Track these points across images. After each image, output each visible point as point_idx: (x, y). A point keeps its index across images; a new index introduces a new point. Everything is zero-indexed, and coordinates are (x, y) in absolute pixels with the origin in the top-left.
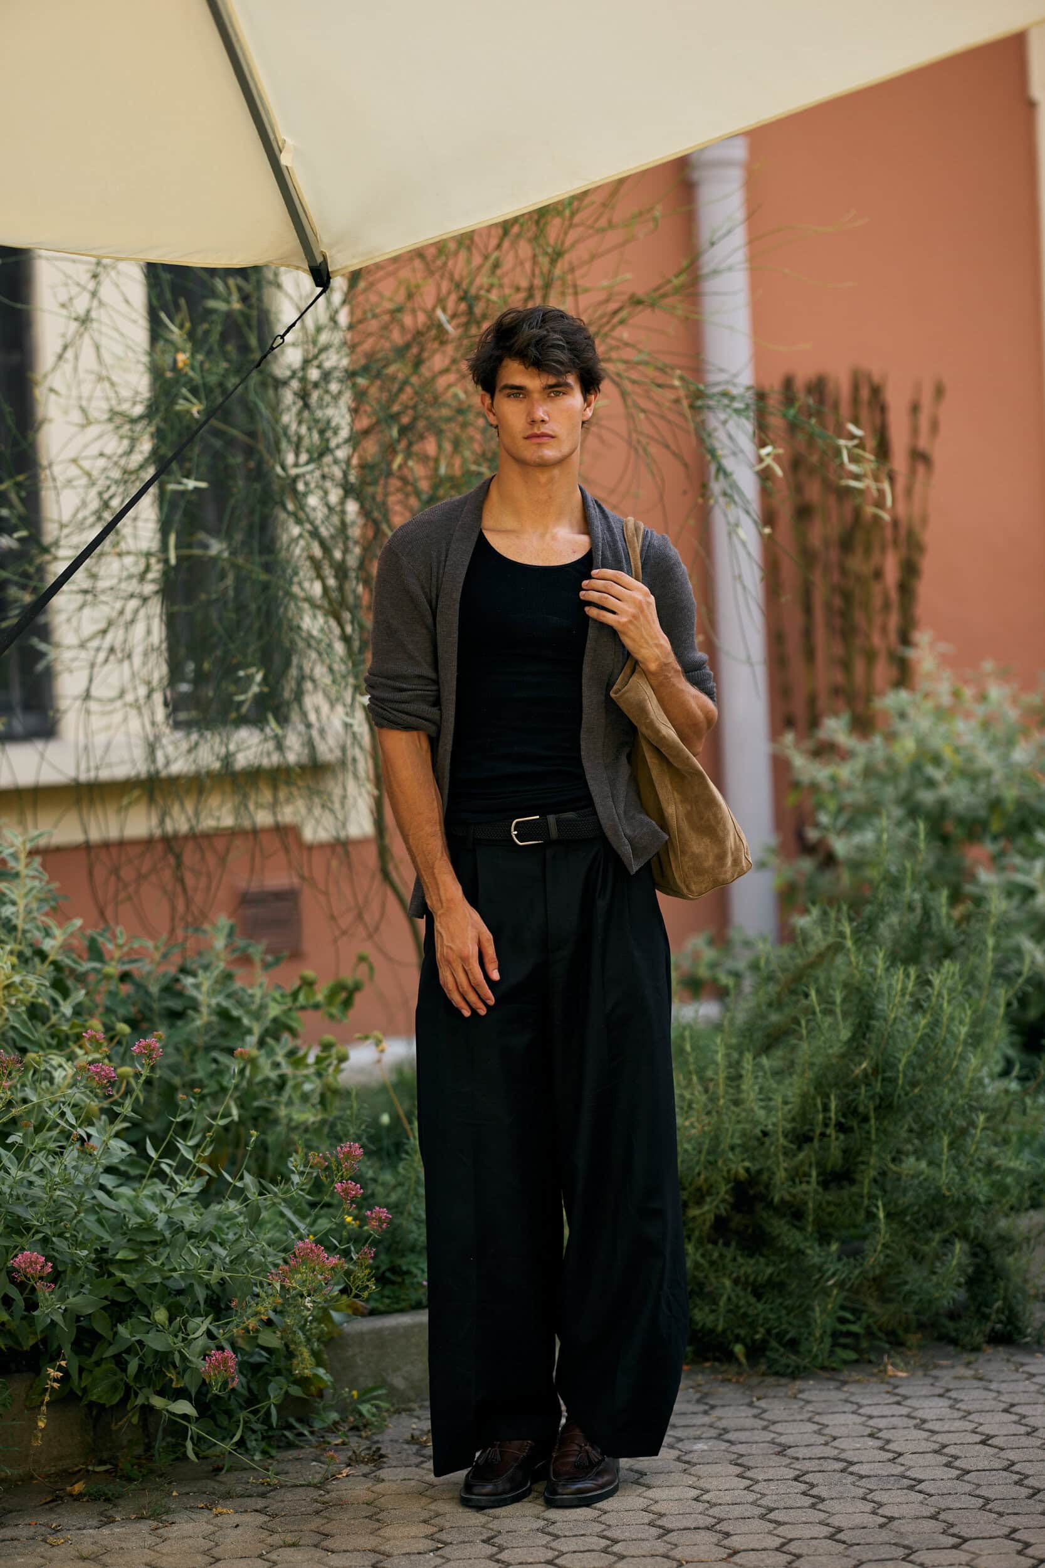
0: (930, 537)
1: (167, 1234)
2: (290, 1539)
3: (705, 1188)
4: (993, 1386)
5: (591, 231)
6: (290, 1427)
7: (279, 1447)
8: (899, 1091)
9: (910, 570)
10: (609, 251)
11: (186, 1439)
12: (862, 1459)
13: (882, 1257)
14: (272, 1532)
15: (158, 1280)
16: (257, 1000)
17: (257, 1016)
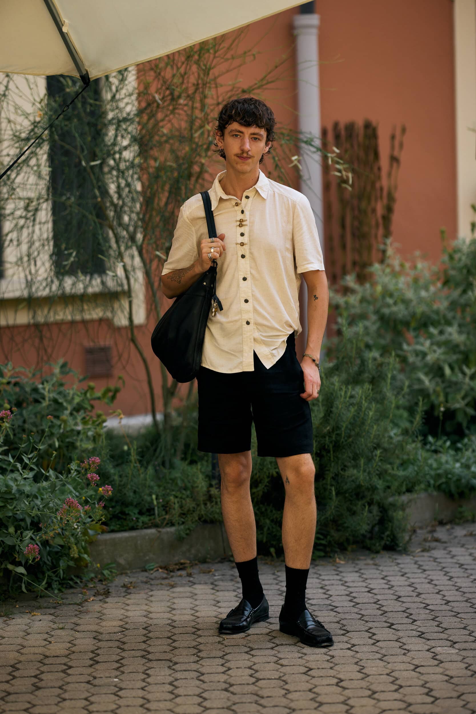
0: (397, 195)
1: (17, 496)
2: (61, 626)
3: (259, 480)
4: (381, 568)
5: (222, 60)
6: (71, 579)
7: (66, 588)
8: (342, 440)
9: (389, 209)
10: (234, 68)
11: (22, 583)
12: (315, 597)
13: (334, 511)
14: (55, 623)
15: (10, 514)
16: (71, 395)
17: (70, 402)
